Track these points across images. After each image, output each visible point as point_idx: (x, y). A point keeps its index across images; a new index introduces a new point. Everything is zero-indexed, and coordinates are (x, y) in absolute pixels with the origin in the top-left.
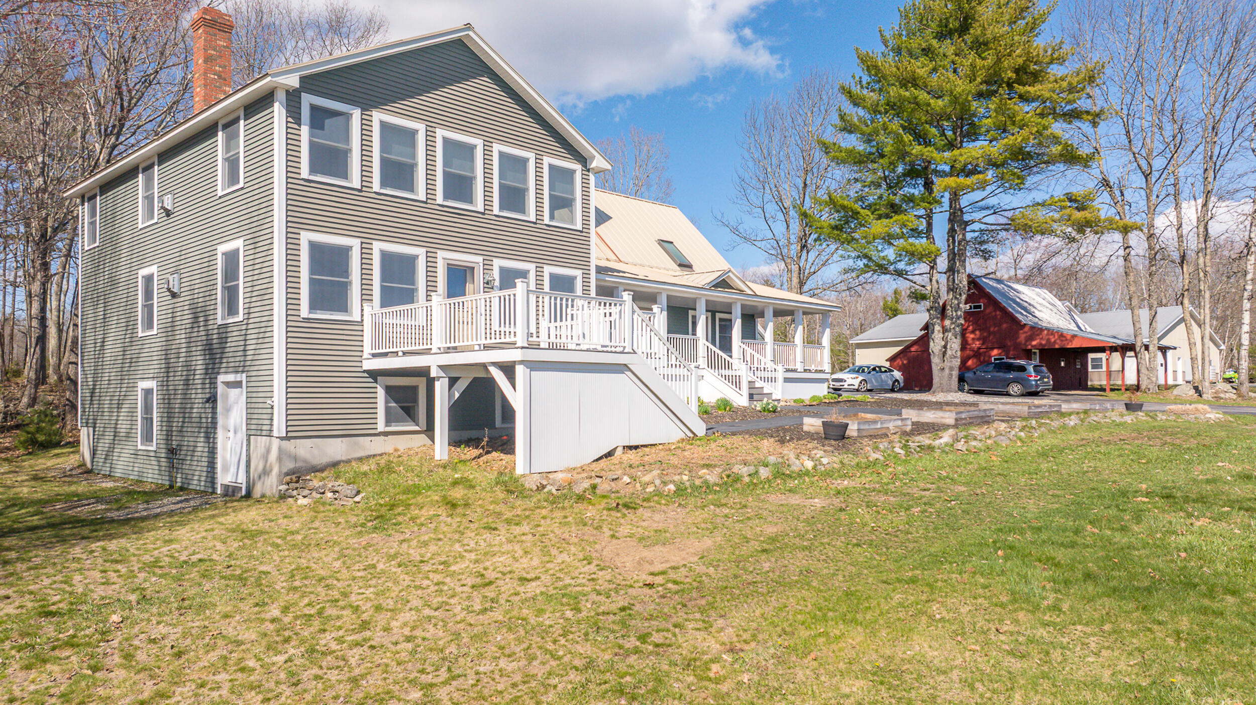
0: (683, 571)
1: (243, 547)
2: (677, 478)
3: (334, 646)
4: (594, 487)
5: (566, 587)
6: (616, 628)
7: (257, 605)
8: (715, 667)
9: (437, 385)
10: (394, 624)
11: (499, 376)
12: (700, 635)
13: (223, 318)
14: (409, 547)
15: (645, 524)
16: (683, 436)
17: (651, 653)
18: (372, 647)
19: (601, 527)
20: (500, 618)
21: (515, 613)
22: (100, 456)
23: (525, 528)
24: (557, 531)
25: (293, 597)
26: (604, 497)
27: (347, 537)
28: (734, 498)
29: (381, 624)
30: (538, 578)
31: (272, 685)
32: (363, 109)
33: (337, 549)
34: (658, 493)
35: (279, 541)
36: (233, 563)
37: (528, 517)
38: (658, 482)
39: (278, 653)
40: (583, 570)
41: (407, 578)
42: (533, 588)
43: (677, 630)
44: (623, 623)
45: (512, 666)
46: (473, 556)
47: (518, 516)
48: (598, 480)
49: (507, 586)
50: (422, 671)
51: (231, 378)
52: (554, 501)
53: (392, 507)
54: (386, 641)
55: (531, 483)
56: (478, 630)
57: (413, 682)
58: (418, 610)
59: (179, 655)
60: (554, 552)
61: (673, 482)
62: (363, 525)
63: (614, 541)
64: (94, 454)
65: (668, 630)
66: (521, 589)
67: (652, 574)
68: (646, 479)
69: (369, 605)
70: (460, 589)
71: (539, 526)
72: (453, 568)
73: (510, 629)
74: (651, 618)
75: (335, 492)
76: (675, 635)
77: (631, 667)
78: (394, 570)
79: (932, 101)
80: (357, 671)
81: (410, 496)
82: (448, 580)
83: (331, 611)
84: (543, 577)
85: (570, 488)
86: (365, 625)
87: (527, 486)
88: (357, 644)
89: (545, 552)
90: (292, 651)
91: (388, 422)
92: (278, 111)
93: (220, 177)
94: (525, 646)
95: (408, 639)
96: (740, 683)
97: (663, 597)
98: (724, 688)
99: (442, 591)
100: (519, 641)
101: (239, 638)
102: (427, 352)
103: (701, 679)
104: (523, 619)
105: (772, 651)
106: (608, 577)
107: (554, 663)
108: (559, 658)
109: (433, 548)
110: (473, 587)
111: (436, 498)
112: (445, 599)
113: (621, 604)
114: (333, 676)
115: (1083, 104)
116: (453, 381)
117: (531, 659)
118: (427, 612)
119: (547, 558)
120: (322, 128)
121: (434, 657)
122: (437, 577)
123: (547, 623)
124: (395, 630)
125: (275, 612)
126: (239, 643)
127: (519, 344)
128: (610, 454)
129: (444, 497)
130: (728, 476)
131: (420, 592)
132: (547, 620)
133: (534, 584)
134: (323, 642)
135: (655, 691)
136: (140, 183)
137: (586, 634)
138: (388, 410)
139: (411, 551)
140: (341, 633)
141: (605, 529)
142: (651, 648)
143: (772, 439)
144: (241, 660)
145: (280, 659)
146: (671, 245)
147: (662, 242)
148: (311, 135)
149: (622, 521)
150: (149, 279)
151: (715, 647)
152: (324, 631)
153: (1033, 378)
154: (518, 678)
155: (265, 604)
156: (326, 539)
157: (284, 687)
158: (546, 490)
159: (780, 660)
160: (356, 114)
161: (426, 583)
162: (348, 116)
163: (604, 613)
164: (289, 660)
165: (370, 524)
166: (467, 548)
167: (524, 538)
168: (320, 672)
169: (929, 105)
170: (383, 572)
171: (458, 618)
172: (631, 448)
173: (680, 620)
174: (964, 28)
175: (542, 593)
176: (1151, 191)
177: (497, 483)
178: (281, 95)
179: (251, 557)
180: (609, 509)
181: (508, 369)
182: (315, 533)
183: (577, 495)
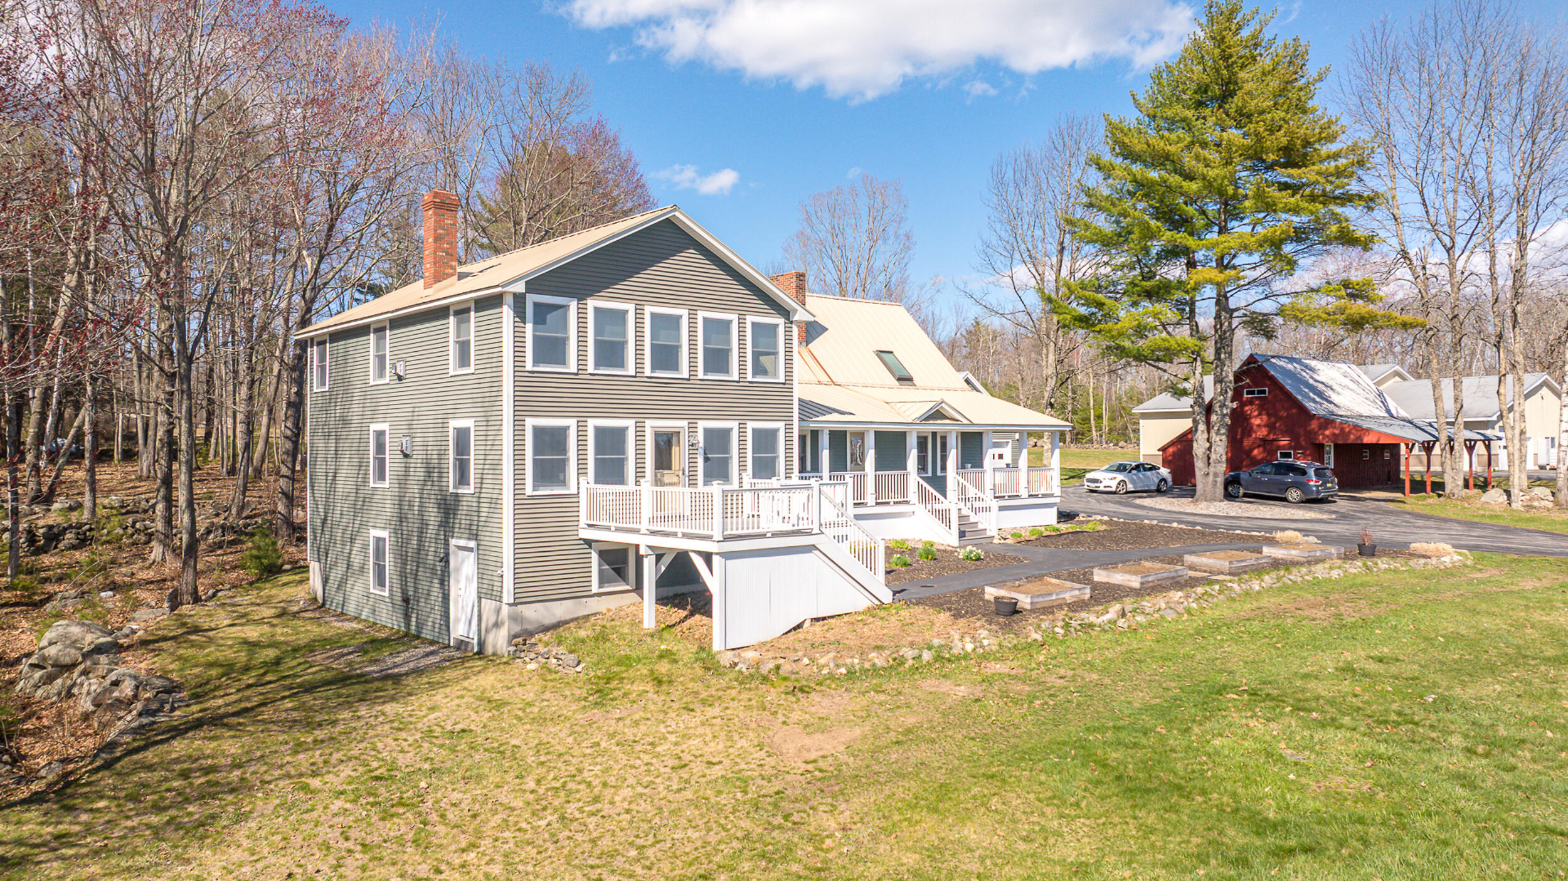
0: (830, 759)
1: (492, 718)
2: (849, 661)
3: (577, 815)
4: (778, 668)
5: (740, 771)
6: (770, 808)
7: (517, 777)
8: (828, 842)
9: (646, 561)
10: (617, 799)
11: (699, 563)
12: (825, 816)
13: (454, 487)
14: (624, 725)
15: (813, 709)
16: (870, 604)
17: (789, 829)
18: (603, 817)
19: (776, 712)
20: (691, 797)
21: (701, 793)
22: (333, 584)
23: (716, 711)
24: (741, 716)
25: (542, 771)
26: (785, 679)
27: (574, 712)
28: (893, 684)
29: (608, 798)
30: (721, 762)
31: (541, 842)
32: (579, 299)
33: (568, 725)
34: (831, 676)
35: (520, 713)
36: (489, 735)
37: (720, 698)
38: (832, 665)
39: (541, 819)
40: (755, 756)
41: (625, 758)
42: (717, 771)
43: (811, 812)
44: (776, 805)
45: (697, 834)
46: (672, 738)
47: (712, 696)
48: (782, 661)
49: (698, 768)
50: (637, 836)
51: (462, 543)
52: (743, 680)
53: (609, 680)
54: (612, 812)
55: (726, 659)
56: (675, 806)
57: (631, 844)
58: (633, 788)
59: (475, 816)
60: (736, 737)
61: (845, 665)
62: (585, 699)
63: (785, 727)
64: (325, 581)
65: (805, 812)
66: (708, 772)
67: (806, 762)
68: (822, 661)
69: (598, 781)
70: (662, 770)
71: (727, 708)
72: (658, 749)
73: (696, 807)
74: (796, 800)
75: (558, 659)
76: (809, 815)
77: (773, 838)
78: (614, 748)
79: (1184, 183)
80: (595, 835)
81: (623, 668)
82: (654, 761)
83: (571, 786)
84: (725, 761)
85: (758, 668)
86: (596, 799)
87: (722, 663)
88: (593, 814)
89: (730, 738)
90: (550, 818)
91: (602, 583)
92: (507, 312)
93: (451, 357)
94: (705, 820)
95: (628, 811)
96: (841, 854)
97: (809, 783)
98: (830, 856)
99: (649, 771)
100: (702, 816)
101: (512, 805)
102: (637, 531)
103: (817, 849)
104: (706, 799)
105: (870, 830)
106: (773, 764)
107: (724, 834)
108: (728, 830)
109: (643, 728)
110: (673, 768)
111: (645, 672)
112: (651, 779)
113: (776, 789)
114: (579, 837)
115: (1354, 187)
116: (659, 557)
117: (709, 830)
118: (640, 789)
119: (729, 744)
120: (544, 322)
121: (645, 826)
122: (646, 758)
123: (723, 802)
124: (618, 804)
125: (532, 785)
126: (513, 809)
127: (715, 538)
128: (799, 626)
129: (652, 671)
130: (894, 660)
131: (633, 771)
132: (723, 799)
133: (717, 767)
134: (569, 811)
135: (785, 857)
136: (372, 341)
137: (748, 813)
138: (601, 573)
139: (626, 730)
140: (581, 804)
141: (780, 715)
142: (790, 825)
143: (948, 614)
144: (517, 822)
145: (543, 823)
146: (891, 355)
147: (880, 353)
148: (534, 330)
149: (795, 706)
150: (380, 434)
151: (833, 825)
152: (569, 802)
153: (1313, 482)
154: (699, 844)
155: (522, 777)
156: (559, 713)
157: (548, 844)
158: (737, 668)
159: (873, 837)
160: (573, 305)
161: (638, 762)
162: (565, 307)
163: (764, 796)
164: (549, 824)
165: (591, 698)
166: (670, 729)
167: (714, 721)
168: (571, 834)
169: (1181, 187)
170: (606, 750)
171: (661, 796)
172: (817, 620)
173: (816, 803)
174: (1227, 95)
175: (722, 777)
176: (1454, 267)
177: (697, 660)
178: (509, 299)
179: (502, 730)
180: (787, 693)
181: (708, 557)
182: (548, 706)
183: (762, 675)
